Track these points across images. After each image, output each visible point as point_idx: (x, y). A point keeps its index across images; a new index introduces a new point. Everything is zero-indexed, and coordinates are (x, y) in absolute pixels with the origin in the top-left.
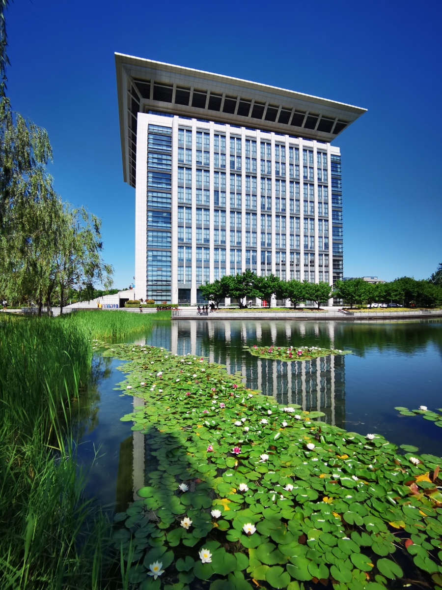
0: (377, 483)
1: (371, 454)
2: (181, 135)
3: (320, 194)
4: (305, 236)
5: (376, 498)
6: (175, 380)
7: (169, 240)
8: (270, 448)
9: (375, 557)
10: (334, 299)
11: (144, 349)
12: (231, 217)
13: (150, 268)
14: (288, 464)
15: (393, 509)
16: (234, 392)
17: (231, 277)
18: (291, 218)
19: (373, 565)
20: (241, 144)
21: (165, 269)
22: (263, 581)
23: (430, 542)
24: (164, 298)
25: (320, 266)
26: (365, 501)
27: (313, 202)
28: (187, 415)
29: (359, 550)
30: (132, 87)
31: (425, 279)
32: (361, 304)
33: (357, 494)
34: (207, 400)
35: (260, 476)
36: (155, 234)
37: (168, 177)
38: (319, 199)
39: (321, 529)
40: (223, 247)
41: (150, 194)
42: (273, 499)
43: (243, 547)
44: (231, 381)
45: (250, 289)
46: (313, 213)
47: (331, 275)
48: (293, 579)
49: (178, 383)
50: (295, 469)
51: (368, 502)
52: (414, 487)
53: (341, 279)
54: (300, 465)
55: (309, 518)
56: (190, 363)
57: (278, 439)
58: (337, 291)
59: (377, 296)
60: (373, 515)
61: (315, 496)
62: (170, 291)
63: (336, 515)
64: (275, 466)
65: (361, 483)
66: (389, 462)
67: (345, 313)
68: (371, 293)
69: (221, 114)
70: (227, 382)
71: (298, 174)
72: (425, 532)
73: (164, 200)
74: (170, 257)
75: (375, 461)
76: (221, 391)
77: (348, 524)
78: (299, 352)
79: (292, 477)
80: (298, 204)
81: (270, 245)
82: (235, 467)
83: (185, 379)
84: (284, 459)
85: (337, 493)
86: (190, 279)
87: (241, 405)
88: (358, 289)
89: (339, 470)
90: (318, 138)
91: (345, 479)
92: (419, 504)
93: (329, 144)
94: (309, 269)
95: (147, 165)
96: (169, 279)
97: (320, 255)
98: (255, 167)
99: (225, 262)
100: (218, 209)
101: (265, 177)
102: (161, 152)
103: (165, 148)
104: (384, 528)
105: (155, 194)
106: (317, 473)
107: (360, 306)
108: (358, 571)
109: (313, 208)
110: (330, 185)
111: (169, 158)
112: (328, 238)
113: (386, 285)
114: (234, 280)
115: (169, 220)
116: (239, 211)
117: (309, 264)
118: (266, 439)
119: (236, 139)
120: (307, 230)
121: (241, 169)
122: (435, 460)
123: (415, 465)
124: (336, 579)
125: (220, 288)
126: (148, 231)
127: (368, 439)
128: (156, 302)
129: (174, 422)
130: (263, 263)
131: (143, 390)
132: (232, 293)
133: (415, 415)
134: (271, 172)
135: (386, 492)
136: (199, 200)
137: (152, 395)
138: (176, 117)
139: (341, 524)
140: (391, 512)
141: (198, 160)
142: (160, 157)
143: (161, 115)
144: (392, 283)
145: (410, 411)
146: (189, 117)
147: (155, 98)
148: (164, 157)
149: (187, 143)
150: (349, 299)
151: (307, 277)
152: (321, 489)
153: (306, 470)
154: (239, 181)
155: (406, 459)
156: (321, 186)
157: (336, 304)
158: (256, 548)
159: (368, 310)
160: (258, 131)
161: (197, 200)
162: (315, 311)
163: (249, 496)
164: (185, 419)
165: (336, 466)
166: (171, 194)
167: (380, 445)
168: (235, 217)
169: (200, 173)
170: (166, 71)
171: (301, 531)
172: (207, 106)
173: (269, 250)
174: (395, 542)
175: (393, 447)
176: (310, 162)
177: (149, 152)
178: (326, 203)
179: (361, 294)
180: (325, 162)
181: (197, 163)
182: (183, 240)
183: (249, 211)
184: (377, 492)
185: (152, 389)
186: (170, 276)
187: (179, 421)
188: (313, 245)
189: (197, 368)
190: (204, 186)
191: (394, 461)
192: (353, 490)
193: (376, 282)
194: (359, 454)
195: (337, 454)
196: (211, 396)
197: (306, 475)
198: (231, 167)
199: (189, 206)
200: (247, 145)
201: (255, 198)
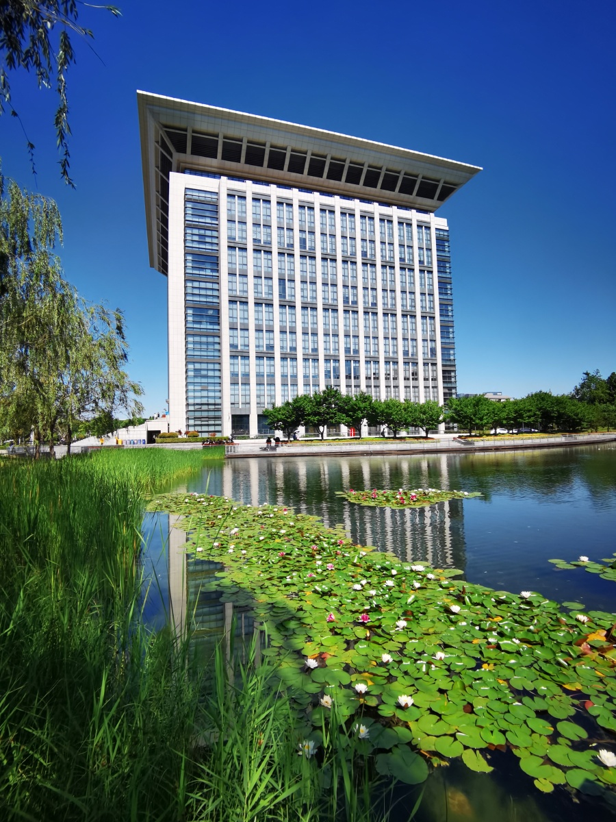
0: (542, 645)
1: (529, 614)
2: (231, 203)
3: (423, 283)
4: (404, 339)
5: (544, 662)
6: (258, 538)
7: (217, 347)
8: (405, 613)
9: (554, 721)
10: (446, 423)
11: (202, 499)
12: (303, 315)
13: (191, 387)
14: (431, 631)
15: (565, 672)
16: (340, 549)
17: (306, 397)
18: (385, 314)
19: (553, 729)
20: (314, 216)
21: (213, 388)
22: (433, 751)
23: (612, 702)
24: (212, 428)
25: (426, 379)
26: (532, 665)
27: (414, 293)
28: (288, 580)
29: (534, 715)
30: (162, 138)
31: (566, 394)
32: (482, 430)
33: (521, 659)
34: (308, 561)
35: (401, 646)
36: (197, 339)
37: (214, 261)
38: (421, 289)
39: (487, 697)
40: (293, 356)
41: (189, 284)
42: (424, 669)
43: (401, 720)
44: (332, 536)
45: (333, 413)
46: (413, 308)
47: (441, 391)
48: (466, 748)
49: (264, 541)
50: (441, 636)
51: (535, 665)
52: (585, 647)
53: (454, 396)
54: (446, 631)
55: (471, 686)
56: (271, 516)
57: (413, 603)
58: (450, 413)
59: (505, 419)
60: (544, 678)
61: (473, 664)
62: (219, 418)
63: (501, 682)
64: (416, 634)
65: (524, 646)
66: (552, 622)
67: (462, 443)
68: (496, 414)
69: (284, 174)
70: (328, 538)
71: (392, 256)
72: (605, 693)
73: (209, 293)
74: (220, 370)
75: (536, 621)
76: (323, 549)
77: (517, 690)
78: (413, 496)
79: (440, 645)
80: (393, 296)
81: (357, 351)
82: (367, 637)
83: (270, 536)
84: (425, 625)
85: (498, 658)
86: (248, 401)
87: (355, 565)
88: (479, 410)
89: (494, 633)
90: (417, 206)
91: (504, 643)
92: (594, 664)
93: (432, 215)
94: (411, 383)
95: (185, 244)
96: (218, 401)
97: (425, 364)
98: (334, 246)
99: (296, 376)
100: (285, 303)
101: (347, 259)
102: (204, 226)
103: (208, 220)
104: (558, 690)
105: (196, 284)
106: (469, 639)
107: (481, 432)
108: (538, 735)
109: (413, 300)
110: (435, 269)
111: (215, 234)
112: (435, 341)
113: (516, 403)
114: (311, 401)
115: (216, 319)
116: (314, 306)
117: (411, 377)
118: (397, 603)
119: (306, 208)
120: (406, 331)
121: (314, 250)
122: (606, 617)
123: (583, 623)
124: (514, 744)
125: (293, 413)
126: (187, 335)
127: (522, 598)
128: (200, 434)
129: (274, 589)
130: (348, 377)
131: (218, 552)
132: (309, 419)
133: (575, 567)
134: (356, 253)
135: (554, 653)
136: (257, 292)
137: (233, 558)
138: (224, 179)
139: (509, 690)
140: (564, 674)
141: (255, 237)
142: (202, 232)
143: (202, 175)
144: (523, 400)
145: (568, 563)
146: (242, 178)
147: (194, 152)
148: (208, 233)
149: (240, 214)
150: (467, 424)
151: (408, 394)
152: (479, 656)
153: (455, 636)
154: (312, 265)
155: (571, 618)
156: (424, 271)
157: (448, 430)
158: (417, 720)
159: (492, 438)
160: (337, 198)
161: (255, 292)
162: (422, 440)
163: (393, 668)
164: (286, 585)
165: (491, 630)
166: (218, 283)
167: (538, 604)
168: (308, 315)
169: (259, 255)
170: (208, 116)
171: (464, 700)
172: (266, 163)
173: (356, 359)
174: (573, 705)
175: (554, 605)
176: (408, 239)
177: (186, 227)
178: (431, 295)
179: (483, 417)
180: (429, 239)
181: (254, 242)
182: (237, 347)
183: (327, 307)
184: (543, 654)
185: (231, 551)
186: (220, 398)
187: (280, 588)
188: (415, 351)
189: (282, 523)
190: (265, 272)
191: (558, 620)
192: (515, 654)
193: (500, 399)
194: (514, 614)
195: (488, 616)
196: (313, 556)
197: (455, 640)
198: (301, 247)
199: (244, 300)
200: (322, 217)
201: (335, 288)
